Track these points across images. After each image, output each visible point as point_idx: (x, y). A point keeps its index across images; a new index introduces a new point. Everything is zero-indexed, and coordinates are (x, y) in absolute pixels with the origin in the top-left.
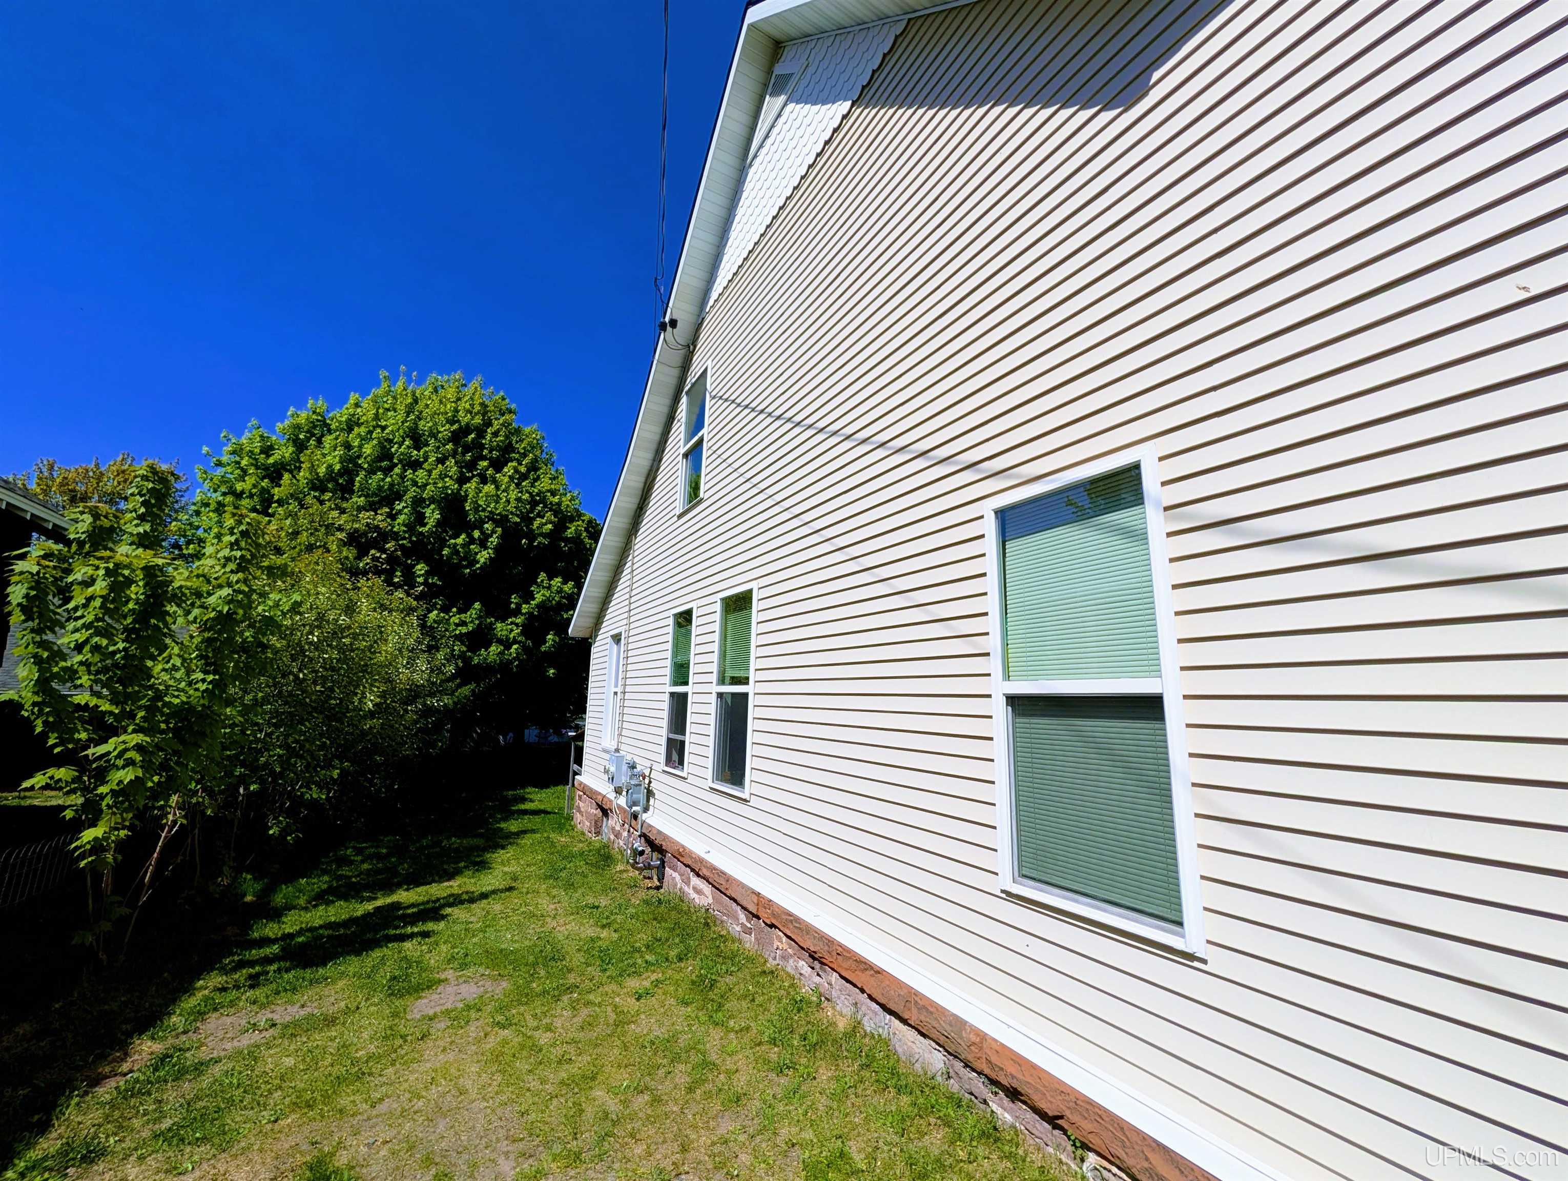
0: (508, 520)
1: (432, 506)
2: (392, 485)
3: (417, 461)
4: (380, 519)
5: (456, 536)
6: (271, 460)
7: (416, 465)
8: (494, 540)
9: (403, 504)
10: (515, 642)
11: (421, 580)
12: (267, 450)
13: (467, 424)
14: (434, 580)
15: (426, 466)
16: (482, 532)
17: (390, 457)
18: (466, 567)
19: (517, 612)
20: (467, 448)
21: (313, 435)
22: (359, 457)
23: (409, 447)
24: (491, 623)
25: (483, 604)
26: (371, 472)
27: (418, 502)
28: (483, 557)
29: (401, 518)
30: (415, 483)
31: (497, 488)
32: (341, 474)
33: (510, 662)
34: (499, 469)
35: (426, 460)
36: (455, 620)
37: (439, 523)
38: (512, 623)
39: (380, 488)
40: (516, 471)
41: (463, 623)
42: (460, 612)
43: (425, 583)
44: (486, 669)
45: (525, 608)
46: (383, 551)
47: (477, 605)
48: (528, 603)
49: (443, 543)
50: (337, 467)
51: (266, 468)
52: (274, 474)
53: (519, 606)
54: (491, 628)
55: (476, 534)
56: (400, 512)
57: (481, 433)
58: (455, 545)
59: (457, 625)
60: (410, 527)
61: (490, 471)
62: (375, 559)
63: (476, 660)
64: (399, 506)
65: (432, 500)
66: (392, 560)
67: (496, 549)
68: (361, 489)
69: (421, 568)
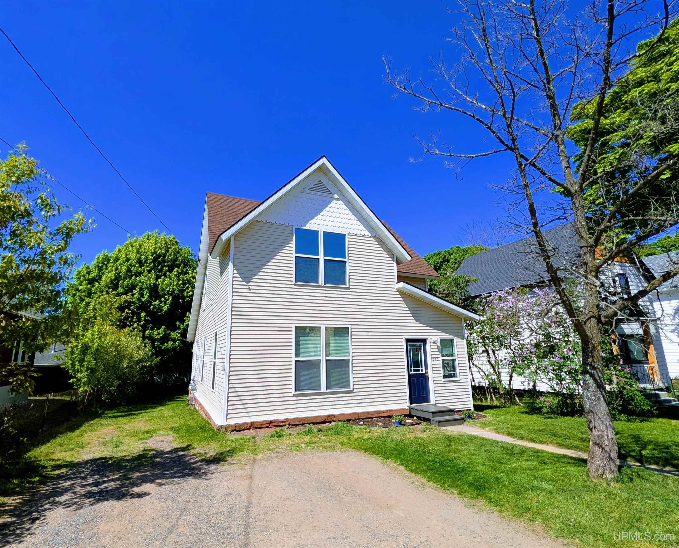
0: (174, 293)
1: (146, 290)
2: (132, 283)
3: (141, 272)
4: (128, 297)
5: (155, 301)
6: (90, 277)
7: (140, 274)
8: (169, 302)
9: (136, 291)
10: (178, 340)
11: (143, 319)
12: (89, 273)
13: (159, 253)
14: (148, 318)
15: (144, 274)
16: (165, 298)
17: (131, 272)
18: (159, 312)
19: (179, 328)
20: (159, 263)
21: (104, 264)
22: (120, 272)
23: (138, 267)
24: (169, 333)
25: (166, 326)
26: (125, 278)
27: (141, 289)
28: (165, 308)
29: (135, 296)
30: (140, 282)
31: (170, 279)
32: (114, 280)
33: (177, 347)
34: (171, 271)
35: (144, 271)
36: (155, 333)
37: (149, 297)
38: (177, 332)
39: (128, 284)
40: (177, 271)
41: (159, 334)
42: (157, 329)
43: (145, 320)
44: (167, 351)
45: (182, 327)
46: (129, 309)
47: (163, 327)
48: (183, 324)
49: (151, 304)
50: (113, 278)
51: (88, 279)
52: (91, 282)
53: (179, 326)
54: (169, 334)
55: (163, 300)
56: (135, 294)
57: (165, 256)
58: (155, 304)
59: (156, 335)
60: (139, 299)
61: (168, 273)
62: (127, 313)
63: (163, 348)
64: (135, 292)
65: (147, 288)
66: (133, 313)
67: (170, 305)
68: (121, 286)
69: (143, 314)
